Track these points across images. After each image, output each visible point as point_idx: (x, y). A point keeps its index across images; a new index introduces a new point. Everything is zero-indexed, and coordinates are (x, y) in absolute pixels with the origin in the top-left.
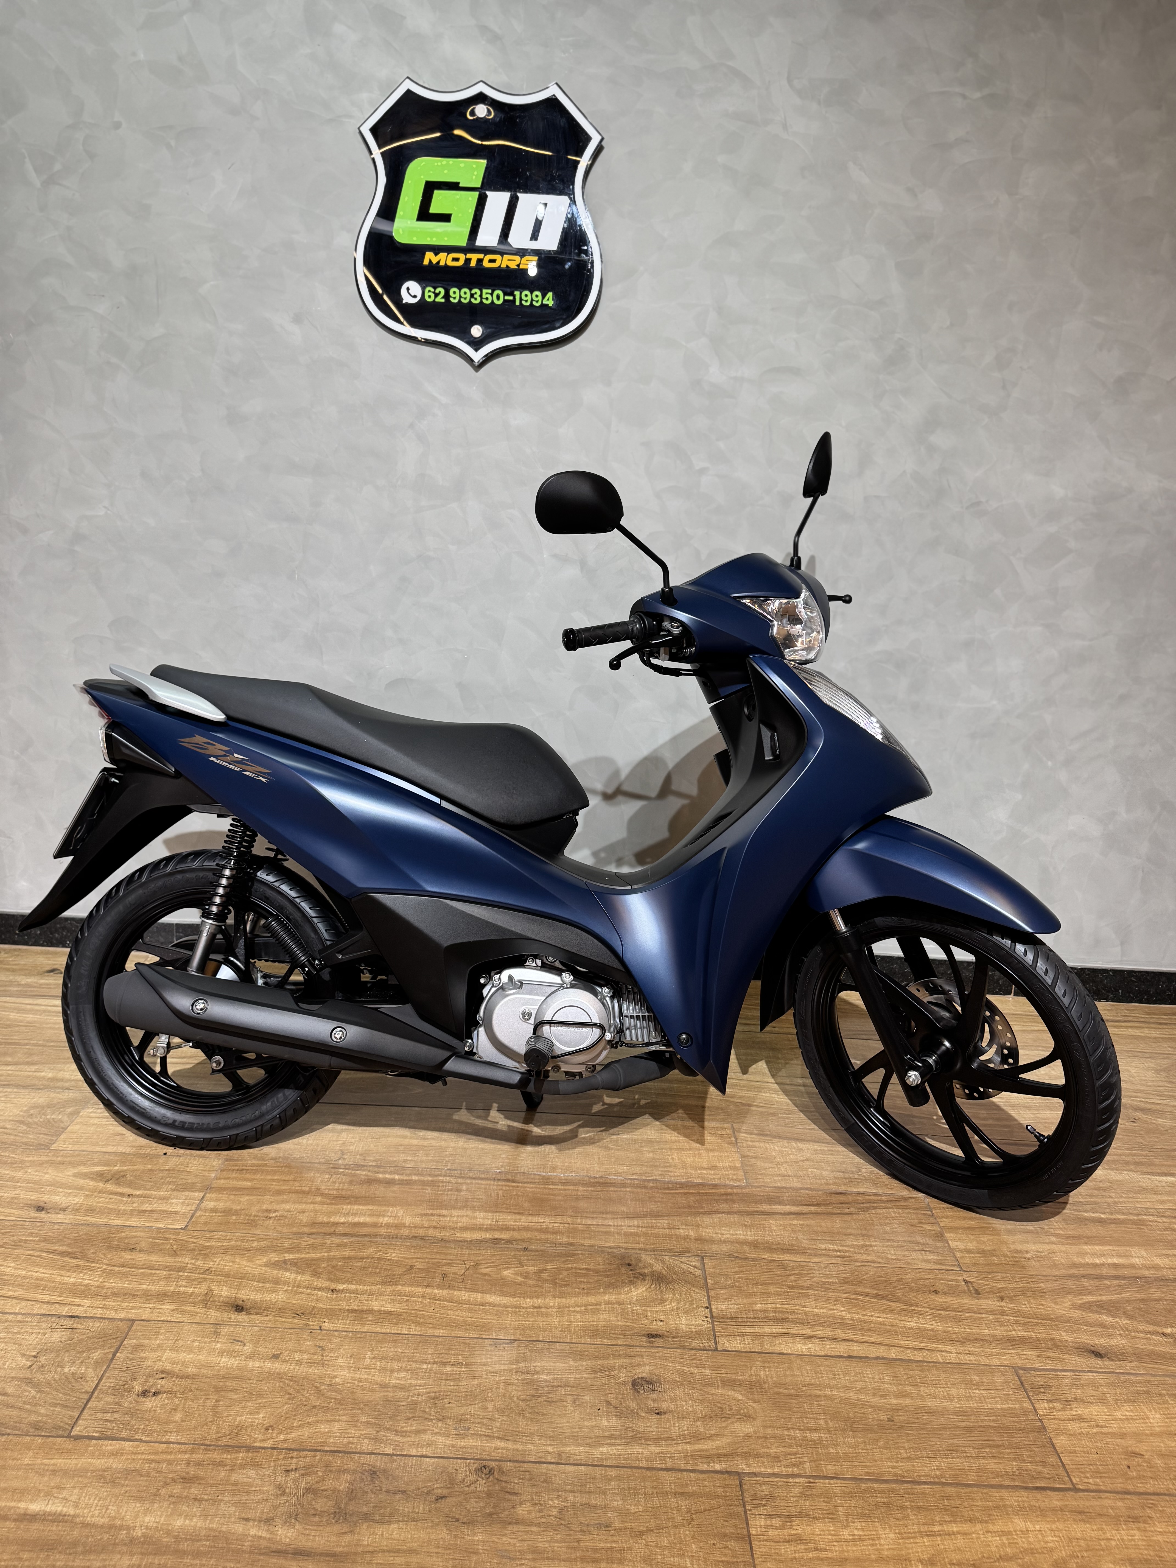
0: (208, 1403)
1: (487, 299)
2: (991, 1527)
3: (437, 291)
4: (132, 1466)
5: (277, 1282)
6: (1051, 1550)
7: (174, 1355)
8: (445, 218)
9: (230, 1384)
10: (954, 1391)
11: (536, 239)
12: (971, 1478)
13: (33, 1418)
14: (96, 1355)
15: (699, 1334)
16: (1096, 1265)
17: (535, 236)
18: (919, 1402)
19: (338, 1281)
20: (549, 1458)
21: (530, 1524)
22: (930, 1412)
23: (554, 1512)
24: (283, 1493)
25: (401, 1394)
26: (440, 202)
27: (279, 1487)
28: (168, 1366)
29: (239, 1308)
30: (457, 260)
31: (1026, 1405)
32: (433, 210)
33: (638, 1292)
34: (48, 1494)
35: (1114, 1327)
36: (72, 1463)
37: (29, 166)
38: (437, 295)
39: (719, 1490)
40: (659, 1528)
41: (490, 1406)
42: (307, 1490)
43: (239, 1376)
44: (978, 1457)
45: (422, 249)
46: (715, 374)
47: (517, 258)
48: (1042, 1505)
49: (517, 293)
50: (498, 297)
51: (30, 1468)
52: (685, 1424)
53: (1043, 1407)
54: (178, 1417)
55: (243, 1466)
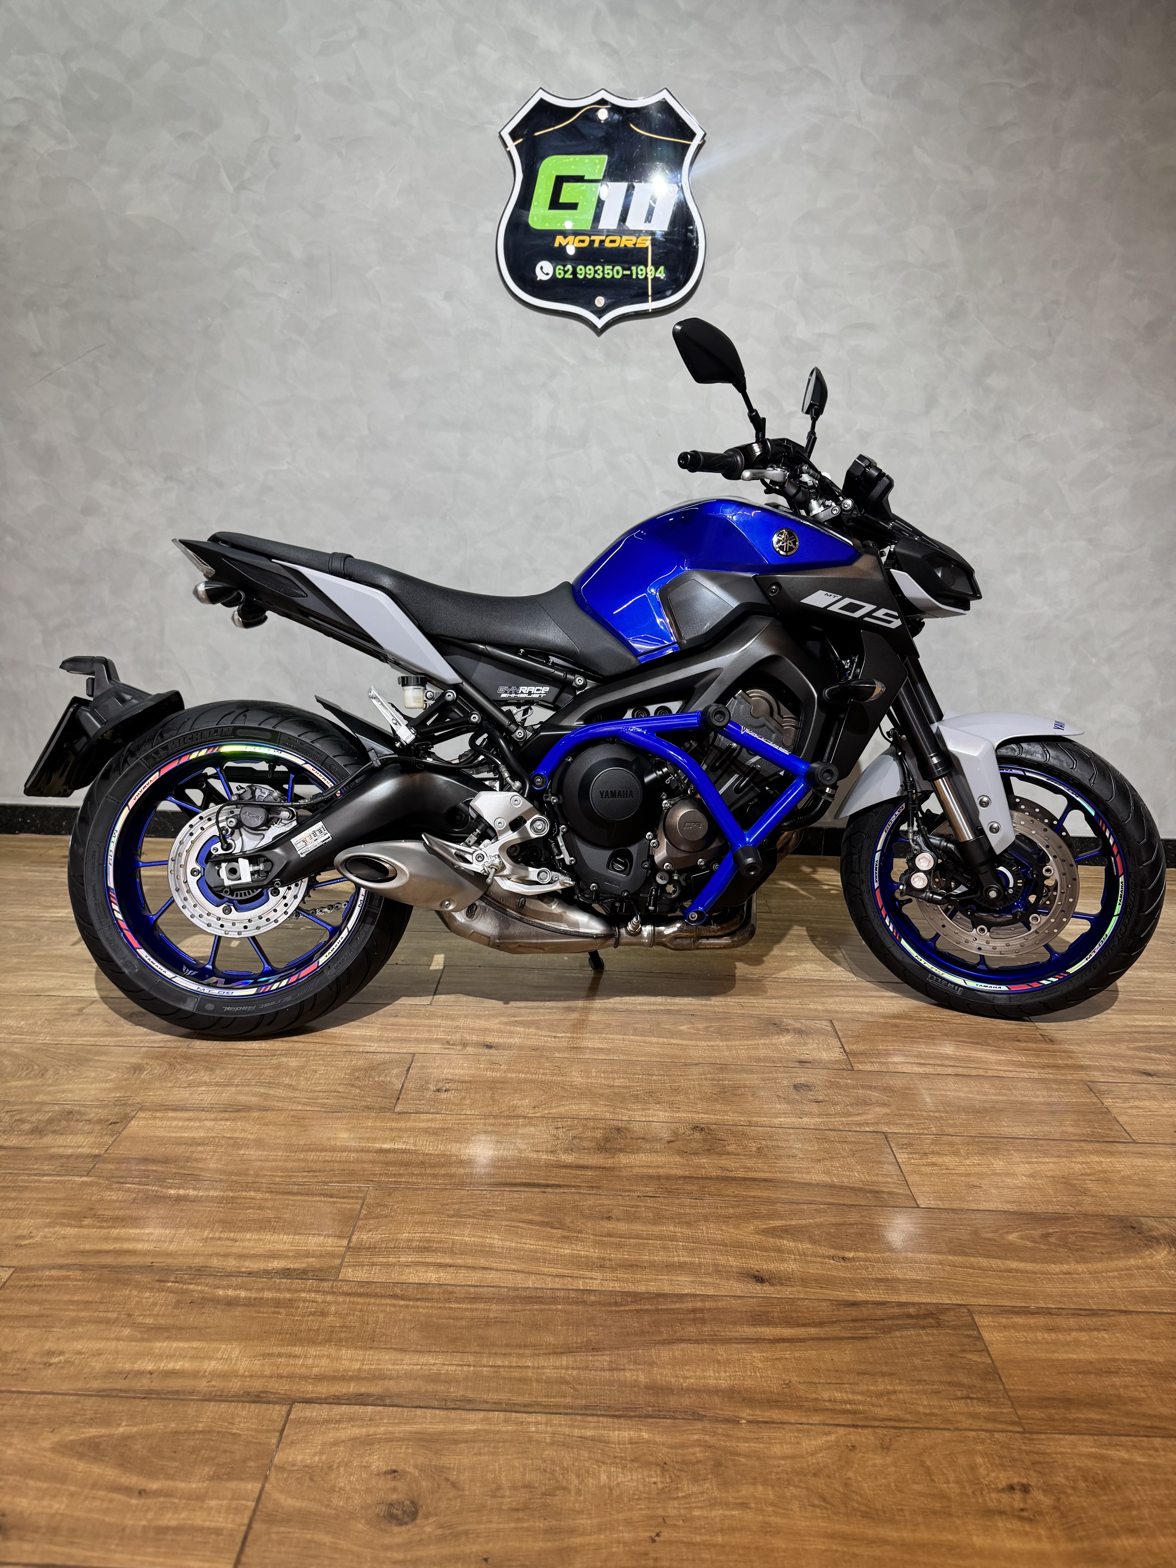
0: (486, 1095)
1: (608, 274)
2: (1074, 1160)
3: (566, 269)
4: (446, 1126)
5: (512, 1033)
6: (1119, 1171)
7: (452, 1071)
8: (573, 206)
9: (498, 1085)
10: (1039, 1093)
11: (650, 222)
12: (1057, 1136)
13: (364, 1103)
14: (395, 1071)
15: (838, 1062)
16: (1146, 1026)
17: (648, 219)
18: (1013, 1098)
19: (557, 1032)
20: (742, 1123)
21: (738, 1155)
22: (1022, 1103)
23: (754, 1149)
24: (558, 1139)
25: (625, 1091)
26: (568, 193)
27: (554, 1136)
28: (450, 1077)
29: (489, 1047)
30: (583, 241)
31: (1095, 1100)
32: (563, 199)
33: (786, 1038)
34: (393, 1140)
35: (1160, 1060)
36: (402, 1125)
37: (223, 176)
38: (565, 272)
39: (871, 1141)
40: (831, 1158)
41: (692, 1097)
42: (574, 1137)
43: (504, 1082)
44: (1061, 1126)
45: (553, 234)
46: (802, 331)
47: (634, 238)
48: (1111, 1150)
49: (634, 268)
50: (618, 273)
51: (373, 1128)
52: (838, 1108)
53: (1108, 1102)
54: (467, 1102)
55: (525, 1126)
